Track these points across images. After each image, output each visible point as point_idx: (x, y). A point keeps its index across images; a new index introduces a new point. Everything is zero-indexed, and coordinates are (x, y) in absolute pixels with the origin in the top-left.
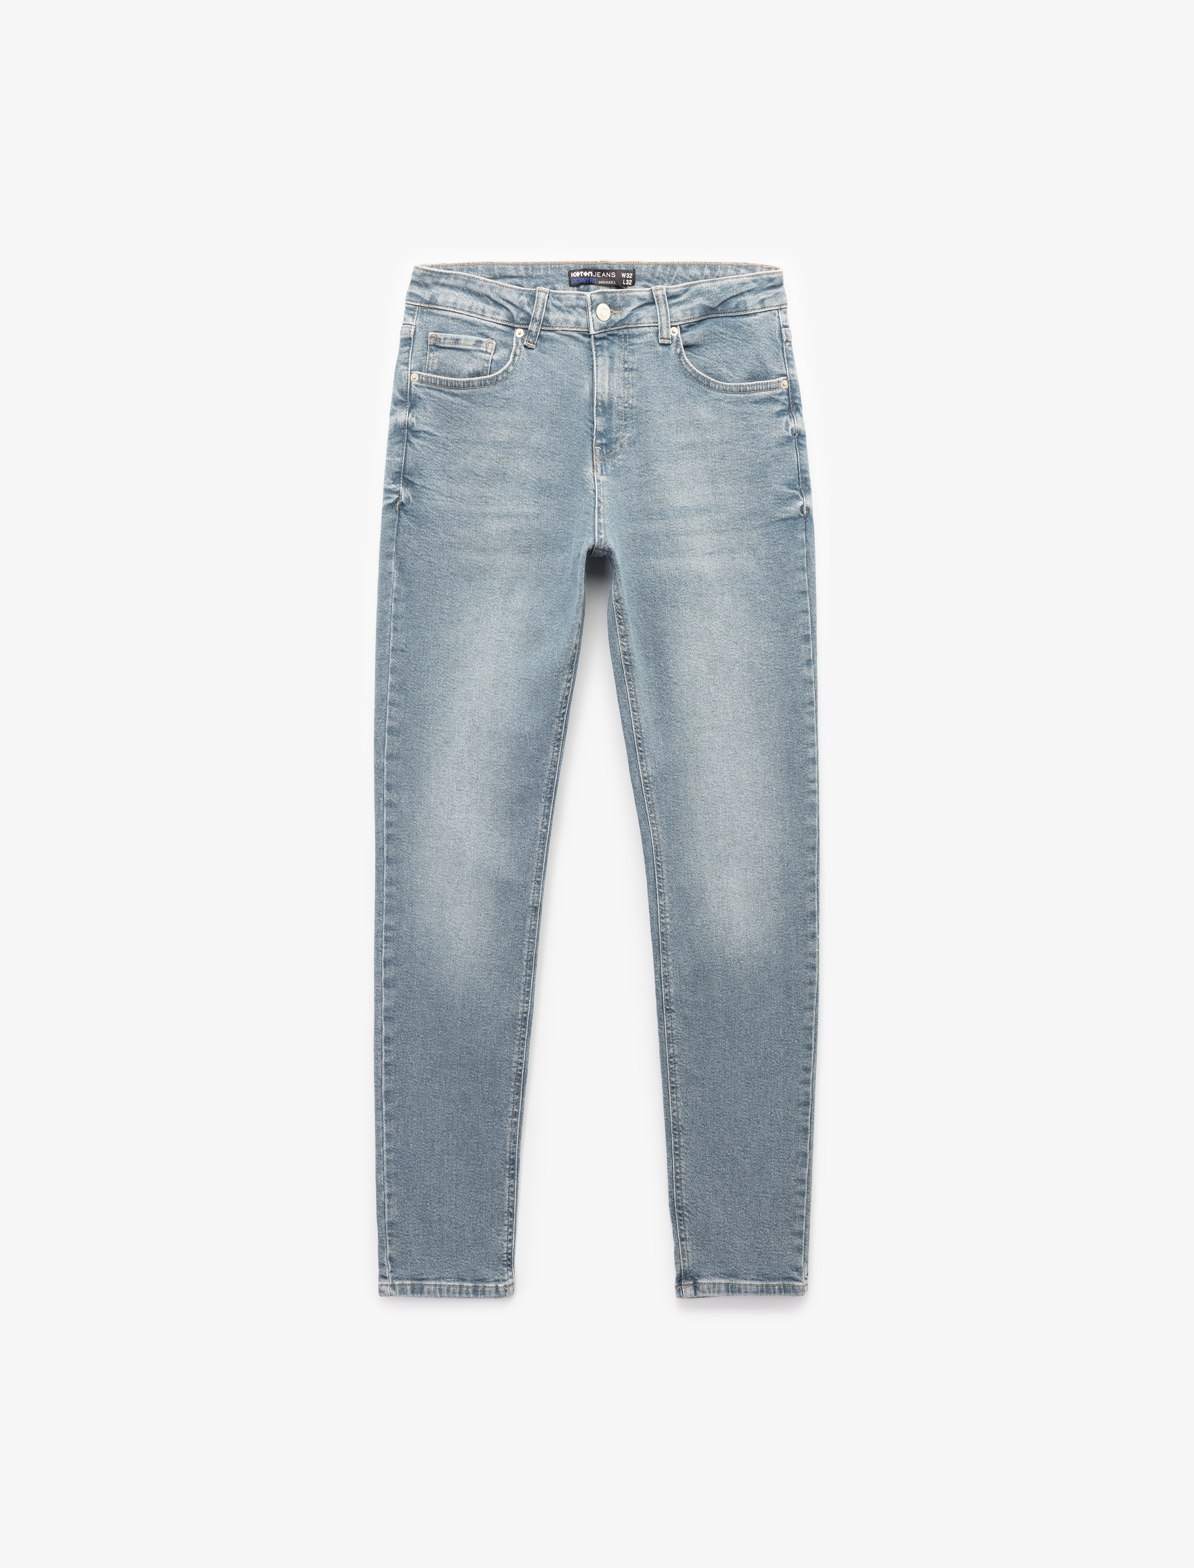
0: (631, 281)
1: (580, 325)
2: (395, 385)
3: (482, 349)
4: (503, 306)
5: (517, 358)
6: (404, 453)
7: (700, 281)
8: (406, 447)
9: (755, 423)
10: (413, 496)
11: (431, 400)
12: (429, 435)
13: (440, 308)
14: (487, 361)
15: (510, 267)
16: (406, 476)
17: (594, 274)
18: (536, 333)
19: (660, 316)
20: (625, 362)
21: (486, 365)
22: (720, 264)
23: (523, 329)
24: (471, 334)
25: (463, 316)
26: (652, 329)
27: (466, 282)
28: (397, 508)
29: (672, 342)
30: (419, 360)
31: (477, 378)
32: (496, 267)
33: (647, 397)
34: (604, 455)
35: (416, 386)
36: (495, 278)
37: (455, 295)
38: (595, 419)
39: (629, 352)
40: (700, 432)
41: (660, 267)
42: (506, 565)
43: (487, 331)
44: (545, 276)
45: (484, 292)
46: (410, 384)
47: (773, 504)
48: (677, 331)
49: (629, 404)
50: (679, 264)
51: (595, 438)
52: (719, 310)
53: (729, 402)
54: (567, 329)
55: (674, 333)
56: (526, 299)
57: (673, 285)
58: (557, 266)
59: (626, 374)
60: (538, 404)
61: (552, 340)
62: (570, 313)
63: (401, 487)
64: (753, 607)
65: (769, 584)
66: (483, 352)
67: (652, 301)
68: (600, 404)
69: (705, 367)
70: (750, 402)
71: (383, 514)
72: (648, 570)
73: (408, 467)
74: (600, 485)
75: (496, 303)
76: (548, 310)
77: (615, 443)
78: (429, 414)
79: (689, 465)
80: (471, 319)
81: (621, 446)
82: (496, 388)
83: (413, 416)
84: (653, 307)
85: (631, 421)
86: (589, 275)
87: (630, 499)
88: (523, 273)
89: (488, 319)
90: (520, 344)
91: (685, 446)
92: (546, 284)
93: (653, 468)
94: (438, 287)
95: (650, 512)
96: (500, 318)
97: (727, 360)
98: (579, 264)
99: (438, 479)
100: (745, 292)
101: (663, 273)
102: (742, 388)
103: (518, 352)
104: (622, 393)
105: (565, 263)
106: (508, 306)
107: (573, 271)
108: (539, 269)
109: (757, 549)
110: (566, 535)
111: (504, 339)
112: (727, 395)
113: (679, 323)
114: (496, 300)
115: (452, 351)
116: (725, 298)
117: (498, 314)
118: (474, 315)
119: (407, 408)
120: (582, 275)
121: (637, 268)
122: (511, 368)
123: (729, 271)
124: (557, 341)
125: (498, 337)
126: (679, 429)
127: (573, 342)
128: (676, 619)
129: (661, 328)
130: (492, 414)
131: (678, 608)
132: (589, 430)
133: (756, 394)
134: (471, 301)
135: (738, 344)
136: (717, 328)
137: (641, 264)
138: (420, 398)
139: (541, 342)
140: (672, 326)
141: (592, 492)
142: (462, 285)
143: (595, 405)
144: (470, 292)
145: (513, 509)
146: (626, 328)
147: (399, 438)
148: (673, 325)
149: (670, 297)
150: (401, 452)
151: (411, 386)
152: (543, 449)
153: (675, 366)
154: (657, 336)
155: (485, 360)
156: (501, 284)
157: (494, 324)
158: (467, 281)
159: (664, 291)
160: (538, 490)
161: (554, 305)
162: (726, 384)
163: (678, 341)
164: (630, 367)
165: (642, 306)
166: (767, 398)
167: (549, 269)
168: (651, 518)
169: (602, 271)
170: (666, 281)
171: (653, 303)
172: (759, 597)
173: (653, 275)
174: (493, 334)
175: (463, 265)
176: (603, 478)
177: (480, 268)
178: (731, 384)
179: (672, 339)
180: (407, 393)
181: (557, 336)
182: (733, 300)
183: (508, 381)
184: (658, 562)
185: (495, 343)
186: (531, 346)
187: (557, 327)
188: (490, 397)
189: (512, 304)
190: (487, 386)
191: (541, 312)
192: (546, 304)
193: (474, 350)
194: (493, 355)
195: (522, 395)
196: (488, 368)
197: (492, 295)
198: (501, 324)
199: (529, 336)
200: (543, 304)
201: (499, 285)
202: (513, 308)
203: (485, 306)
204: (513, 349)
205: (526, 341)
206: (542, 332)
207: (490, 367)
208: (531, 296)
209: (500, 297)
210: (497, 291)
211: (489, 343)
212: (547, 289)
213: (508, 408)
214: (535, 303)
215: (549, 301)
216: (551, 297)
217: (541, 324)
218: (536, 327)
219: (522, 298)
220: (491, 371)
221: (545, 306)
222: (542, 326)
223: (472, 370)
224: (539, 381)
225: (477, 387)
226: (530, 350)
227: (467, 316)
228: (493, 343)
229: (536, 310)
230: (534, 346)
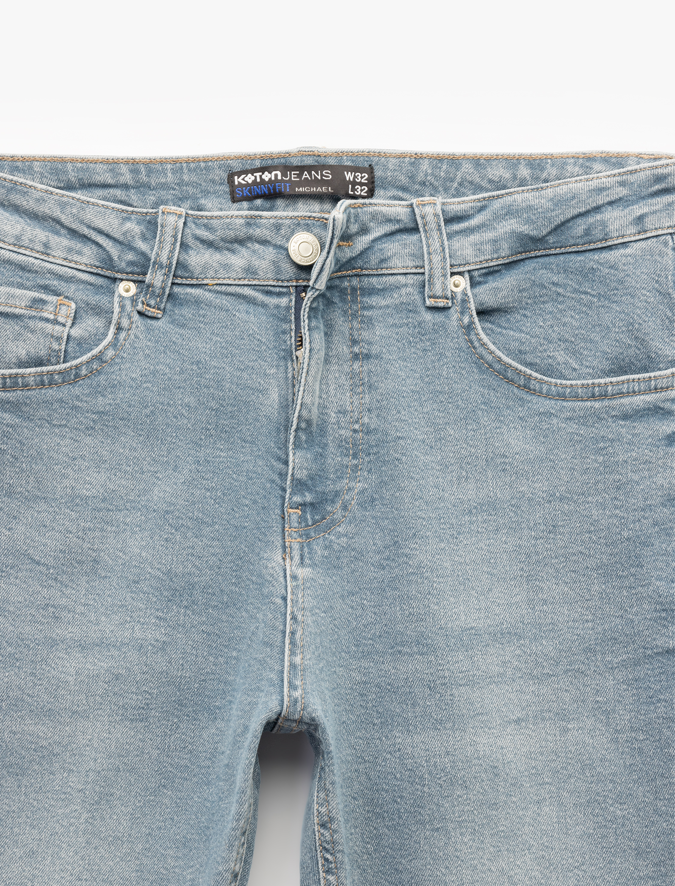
0: (366, 189)
1: (255, 273)
3: (45, 315)
4: (89, 239)
5: (123, 335)
7: (512, 190)
9: (621, 458)
14: (58, 339)
15: (100, 167)
17: (284, 175)
18: (163, 289)
19: (429, 254)
20: (354, 342)
21: (55, 346)
22: (552, 157)
23: (134, 281)
24: (21, 286)
25: (3, 251)
26: (410, 280)
27: (8, 191)
29: (453, 303)
31: (33, 370)
32: (69, 166)
33: (399, 412)
34: (307, 526)
36: (69, 187)
38: (291, 454)
39: (362, 322)
40: (508, 479)
41: (426, 161)
43: (55, 283)
44: (178, 184)
45: (47, 211)
47: (650, 620)
48: (463, 282)
49: (363, 425)
50: (465, 157)
51: (288, 491)
52: (551, 241)
53: (570, 419)
54: (229, 282)
55: (456, 286)
56: (137, 227)
57: (454, 196)
58: (202, 165)
59: (356, 365)
60: (168, 425)
61: (197, 302)
62: (233, 251)
64: (600, 827)
65: (635, 782)
66: (47, 320)
67: (413, 226)
68: (303, 425)
69: (520, 352)
70: (613, 417)
72: (389, 756)
74: (297, 586)
75: (73, 233)
76: (184, 246)
77: (333, 502)
79: (481, 545)
80: (21, 258)
81: (345, 508)
82: (77, 390)
84: (414, 238)
85: (367, 459)
86: (273, 178)
87: (359, 612)
88: (127, 178)
89: (58, 262)
90: (129, 308)
91: (475, 508)
92: (179, 200)
93: (407, 551)
95: (399, 640)
96: (85, 260)
97: (567, 336)
98: (251, 158)
100: (603, 205)
101: (432, 174)
102: (597, 389)
103: (125, 323)
104: (348, 403)
105: (218, 159)
106: (100, 239)
107: (239, 174)
108: (164, 172)
109: (614, 711)
110: (222, 686)
111: (94, 299)
112: (565, 404)
113: (467, 268)
114: (74, 226)
116: (562, 218)
117: (79, 253)
118: (27, 252)
120: (258, 180)
121: (377, 164)
122: (110, 353)
123: (569, 168)
124: (209, 305)
125: (81, 295)
126: (464, 473)
127: (243, 307)
128: (441, 854)
129: (430, 276)
130: (67, 441)
131: (447, 832)
132: (276, 478)
133: (626, 401)
134: (19, 227)
135: (589, 305)
136: (545, 276)
137: (386, 156)
139: (175, 305)
140: (453, 274)
141: (279, 601)
143: (294, 427)
144: (17, 209)
146: (356, 275)
148: (455, 270)
149: (450, 220)
152: (177, 514)
153: (460, 349)
154: (422, 293)
155: (52, 336)
156: (83, 198)
157: (70, 270)
158: (10, 190)
159: (439, 207)
161: (198, 238)
162: (564, 382)
163: (465, 301)
164: (365, 351)
165: (392, 234)
166: (649, 409)
167: (185, 171)
168: (400, 652)
169: (301, 169)
170: (441, 189)
171: (415, 230)
172: (612, 809)
173: (412, 178)
174: (71, 289)
175: (3, 159)
176: (303, 573)
177: (37, 166)
178: (574, 382)
179: (453, 298)
181: (207, 294)
182: (579, 221)
183: (102, 377)
184: (409, 740)
185: (73, 306)
186: (154, 313)
187: (206, 278)
188: (61, 407)
189: (108, 236)
190: (56, 384)
191: (172, 251)
192: (180, 236)
193: (30, 318)
194: (71, 327)
195: (134, 406)
196: (60, 350)
197: (63, 218)
198: (87, 272)
199: (146, 294)
200: (175, 237)
201: (78, 200)
202: (110, 243)
203: (50, 238)
204: (114, 318)
205: (143, 303)
206: (174, 287)
207: (63, 350)
208: (149, 222)
209: (82, 222)
210: (75, 211)
211: (60, 304)
212: (182, 209)
213: (102, 430)
214: (158, 236)
215: (188, 231)
216: (190, 224)
217: (172, 273)
218: (161, 278)
219: (129, 225)
220: (65, 357)
221: (179, 240)
222: (174, 276)
223: (22, 353)
224: (170, 379)
225: (34, 387)
226: (149, 321)
227: (11, 253)
228: (70, 305)
229: (161, 248)
230: (157, 313)
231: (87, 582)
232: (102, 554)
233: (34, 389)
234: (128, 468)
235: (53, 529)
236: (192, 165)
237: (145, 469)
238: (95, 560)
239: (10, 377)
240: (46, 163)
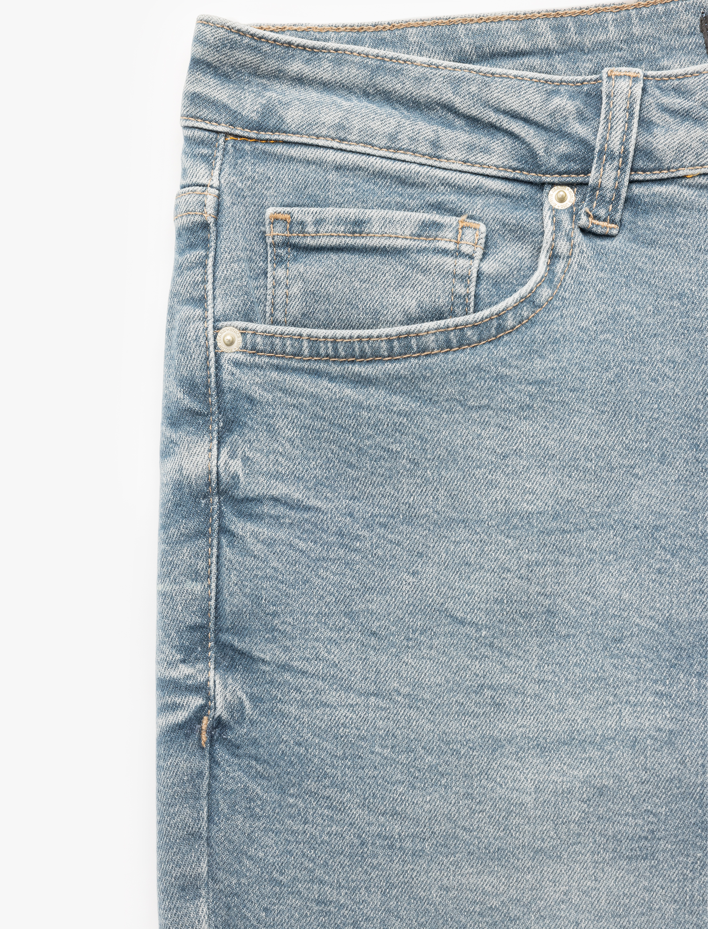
2: (168, 366)
3: (442, 244)
4: (499, 129)
5: (560, 266)
6: (214, 567)
8: (219, 548)
10: (252, 698)
11: (288, 406)
12: (292, 508)
13: (295, 138)
14: (464, 278)
16: (226, 637)
18: (617, 190)
21: (461, 290)
23: (571, 185)
24: (402, 207)
25: (372, 159)
27: (372, 71)
28: (204, 737)
30: (240, 288)
31: (431, 327)
32: (461, 30)
35: (237, 364)
36: (463, 58)
37: (339, 106)
42: (575, 900)
43: (453, 198)
45: (433, 94)
46: (217, 361)
56: (570, 102)
58: (661, 9)
60: (644, 393)
61: (671, 205)
63: (212, 673)
66: (445, 252)
71: (159, 756)
73: (228, 609)
75: (474, 123)
76: (645, 124)
78: (287, 445)
80: (398, 166)
82: (501, 351)
83: (232, 455)
88: (548, 39)
89: (454, 166)
90: (567, 224)
92: (630, 60)
94: (284, 87)
96: (495, 160)
99: (330, 640)
103: (563, 247)
106: (516, 127)
108: (603, 26)
111: (512, 216)
114: (474, 112)
115: (346, 256)
117: (486, 150)
118: (408, 157)
119: (211, 432)
122: (545, 293)
124: (689, 207)
125: (492, 213)
130: (493, 430)
134: (393, 122)
138: (251, 400)
139: (636, 214)
142: (358, 81)
144: (387, 97)
145: (587, 720)
147: (192, 524)
150: (201, 565)
151: (218, 367)
152: (671, 529)
155: (455, 276)
156: (486, 70)
157: (473, 178)
158: (375, 70)
160: (666, 655)
161: (665, 109)
167: (635, 21)
174: (478, 204)
175: (361, 29)
177: (412, 35)
180: (208, 386)
181: (687, 193)
183: (537, 330)
185: (483, 228)
186: (606, 228)
187: (683, 166)
188: (479, 378)
189: (527, 120)
190: (469, 345)
191: (627, 133)
192: (637, 108)
193: (419, 251)
194: (481, 260)
195: (589, 369)
196: (468, 295)
197: (458, 102)
198: (499, 178)
199: (591, 201)
200: (630, 111)
201: (478, 72)
202: (532, 131)
203: (441, 133)
204: (545, 241)
205: (588, 215)
206: (634, 187)
207: (473, 293)
208: (588, 94)
209: (486, 104)
210: (474, 89)
211: (462, 228)
212: (638, 70)
213: (544, 409)
214: (603, 111)
215: (649, 100)
216: (652, 90)
217: (630, 165)
218: (613, 174)
219: (557, 101)
220: (476, 305)
221: (637, 114)
222: (632, 169)
223: (412, 305)
224: (639, 324)
225: (436, 351)
226: (599, 242)
227: (384, 160)
228: (477, 227)
229: (609, 130)
230: (611, 229)
231: (540, 646)
232: (559, 601)
233: (436, 354)
234: (589, 465)
235: (482, 568)
236: (645, 11)
237: (614, 463)
238: (549, 611)
239: (399, 339)
240: (426, 29)
